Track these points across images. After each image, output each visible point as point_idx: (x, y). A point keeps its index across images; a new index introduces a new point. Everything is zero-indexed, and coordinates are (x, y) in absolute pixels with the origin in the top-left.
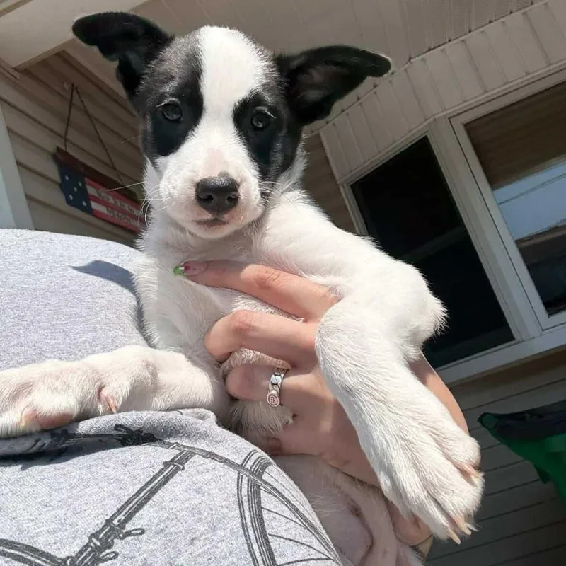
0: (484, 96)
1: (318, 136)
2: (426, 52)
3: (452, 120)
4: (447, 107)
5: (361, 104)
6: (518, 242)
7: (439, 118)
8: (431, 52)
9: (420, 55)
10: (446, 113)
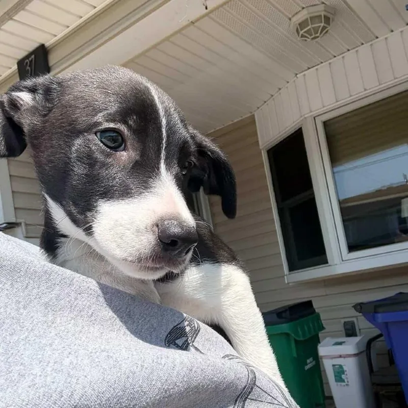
0: (350, 99)
1: (254, 115)
2: (307, 70)
3: (316, 118)
4: (313, 110)
5: (274, 99)
6: (340, 203)
7: (307, 117)
8: (310, 70)
9: (303, 71)
10: (311, 114)
